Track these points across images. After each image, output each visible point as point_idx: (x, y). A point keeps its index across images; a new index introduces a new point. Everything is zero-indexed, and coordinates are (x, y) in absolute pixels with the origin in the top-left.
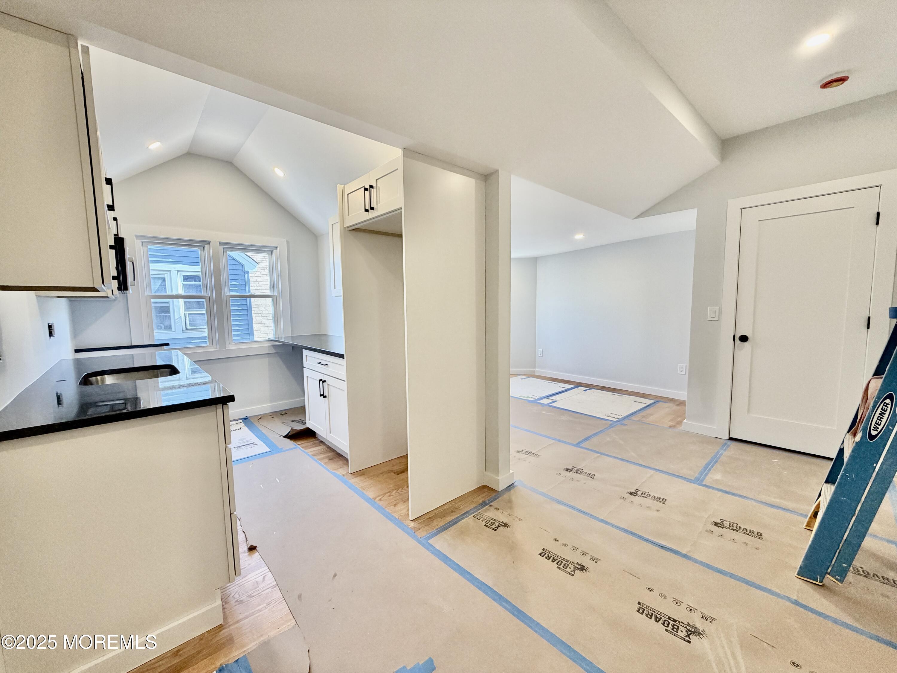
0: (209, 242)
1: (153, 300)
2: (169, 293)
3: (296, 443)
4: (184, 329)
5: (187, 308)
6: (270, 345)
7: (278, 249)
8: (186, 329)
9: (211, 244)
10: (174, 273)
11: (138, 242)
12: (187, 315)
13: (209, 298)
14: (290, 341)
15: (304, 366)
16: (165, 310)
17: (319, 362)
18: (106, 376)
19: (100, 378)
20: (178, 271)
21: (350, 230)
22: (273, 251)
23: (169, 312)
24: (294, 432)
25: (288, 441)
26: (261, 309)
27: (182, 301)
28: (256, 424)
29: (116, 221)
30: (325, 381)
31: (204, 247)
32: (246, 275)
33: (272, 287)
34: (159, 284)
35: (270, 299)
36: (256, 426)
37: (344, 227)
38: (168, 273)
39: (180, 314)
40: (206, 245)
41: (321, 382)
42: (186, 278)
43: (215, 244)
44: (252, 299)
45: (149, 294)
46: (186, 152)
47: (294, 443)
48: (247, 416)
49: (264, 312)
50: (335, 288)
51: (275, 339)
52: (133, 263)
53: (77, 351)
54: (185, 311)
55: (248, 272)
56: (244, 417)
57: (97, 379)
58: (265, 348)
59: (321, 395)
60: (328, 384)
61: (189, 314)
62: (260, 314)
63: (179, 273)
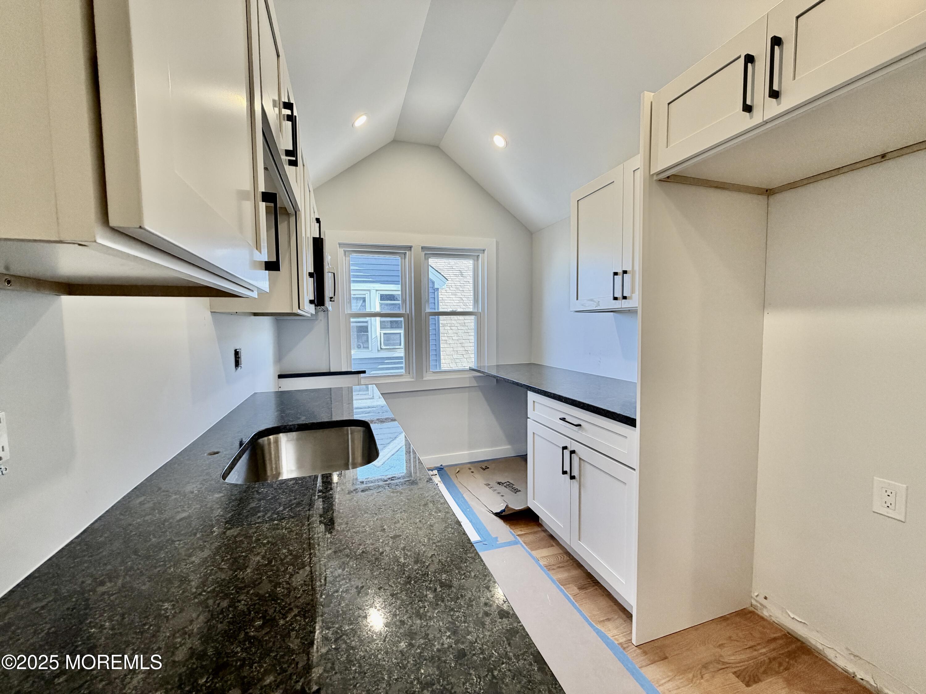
0: (410, 248)
1: (352, 320)
2: (368, 310)
3: (513, 530)
4: (379, 349)
5: (382, 328)
6: (471, 375)
7: (486, 252)
8: (381, 349)
9: (412, 249)
10: (373, 292)
11: (341, 251)
12: (383, 334)
13: (407, 317)
14: (494, 373)
15: (528, 416)
16: (363, 330)
17: (562, 417)
18: (281, 435)
19: (273, 438)
20: (377, 290)
21: (660, 180)
22: (479, 255)
23: (367, 332)
24: (511, 512)
25: (499, 522)
26: (446, 328)
27: (378, 319)
28: (453, 477)
29: (318, 224)
30: (573, 452)
31: (405, 254)
32: (436, 293)
33: (476, 301)
34: (360, 304)
35: (472, 317)
36: (454, 484)
37: (651, 174)
38: (368, 292)
39: (376, 334)
40: (407, 252)
41: (567, 453)
42: (383, 297)
43: (416, 250)
44: (441, 317)
45: (349, 312)
46: (392, 139)
47: (511, 530)
48: (442, 465)
49: (450, 331)
50: (577, 299)
51: (475, 368)
52: (334, 274)
53: (281, 376)
54: (381, 330)
55: (438, 289)
56: (439, 465)
57: (269, 440)
58: (467, 380)
59: (564, 473)
60: (580, 458)
61: (385, 334)
62: (445, 334)
63: (378, 292)
